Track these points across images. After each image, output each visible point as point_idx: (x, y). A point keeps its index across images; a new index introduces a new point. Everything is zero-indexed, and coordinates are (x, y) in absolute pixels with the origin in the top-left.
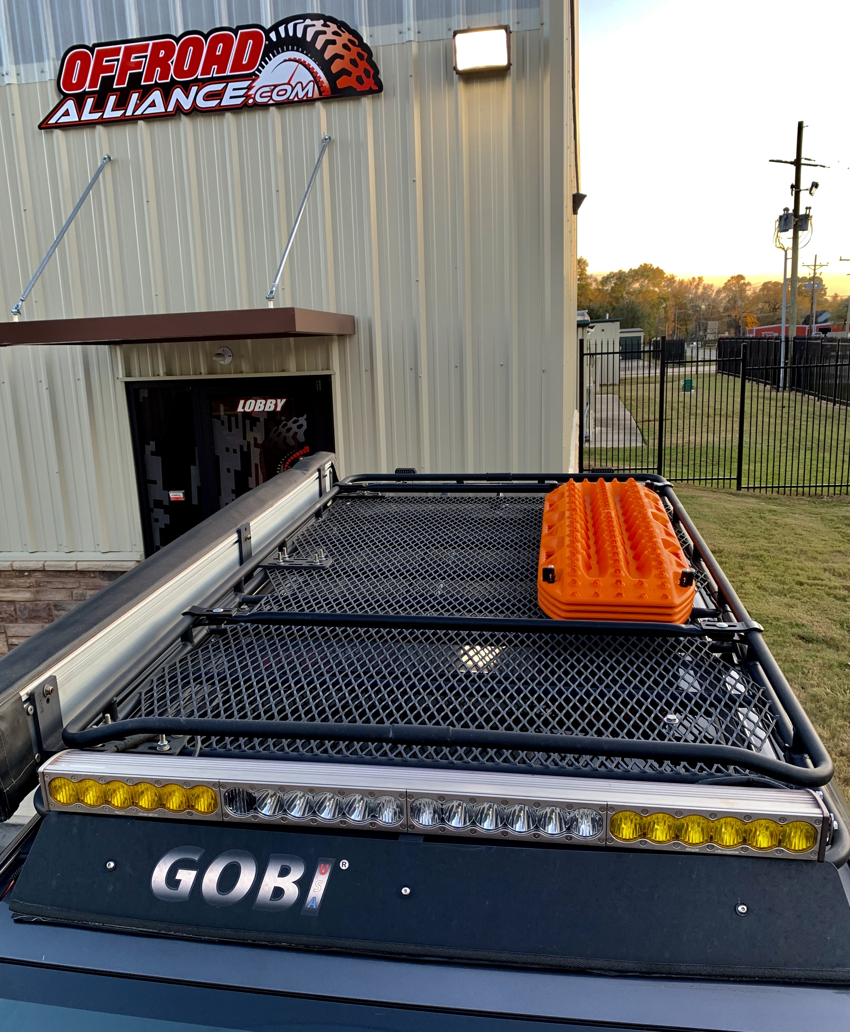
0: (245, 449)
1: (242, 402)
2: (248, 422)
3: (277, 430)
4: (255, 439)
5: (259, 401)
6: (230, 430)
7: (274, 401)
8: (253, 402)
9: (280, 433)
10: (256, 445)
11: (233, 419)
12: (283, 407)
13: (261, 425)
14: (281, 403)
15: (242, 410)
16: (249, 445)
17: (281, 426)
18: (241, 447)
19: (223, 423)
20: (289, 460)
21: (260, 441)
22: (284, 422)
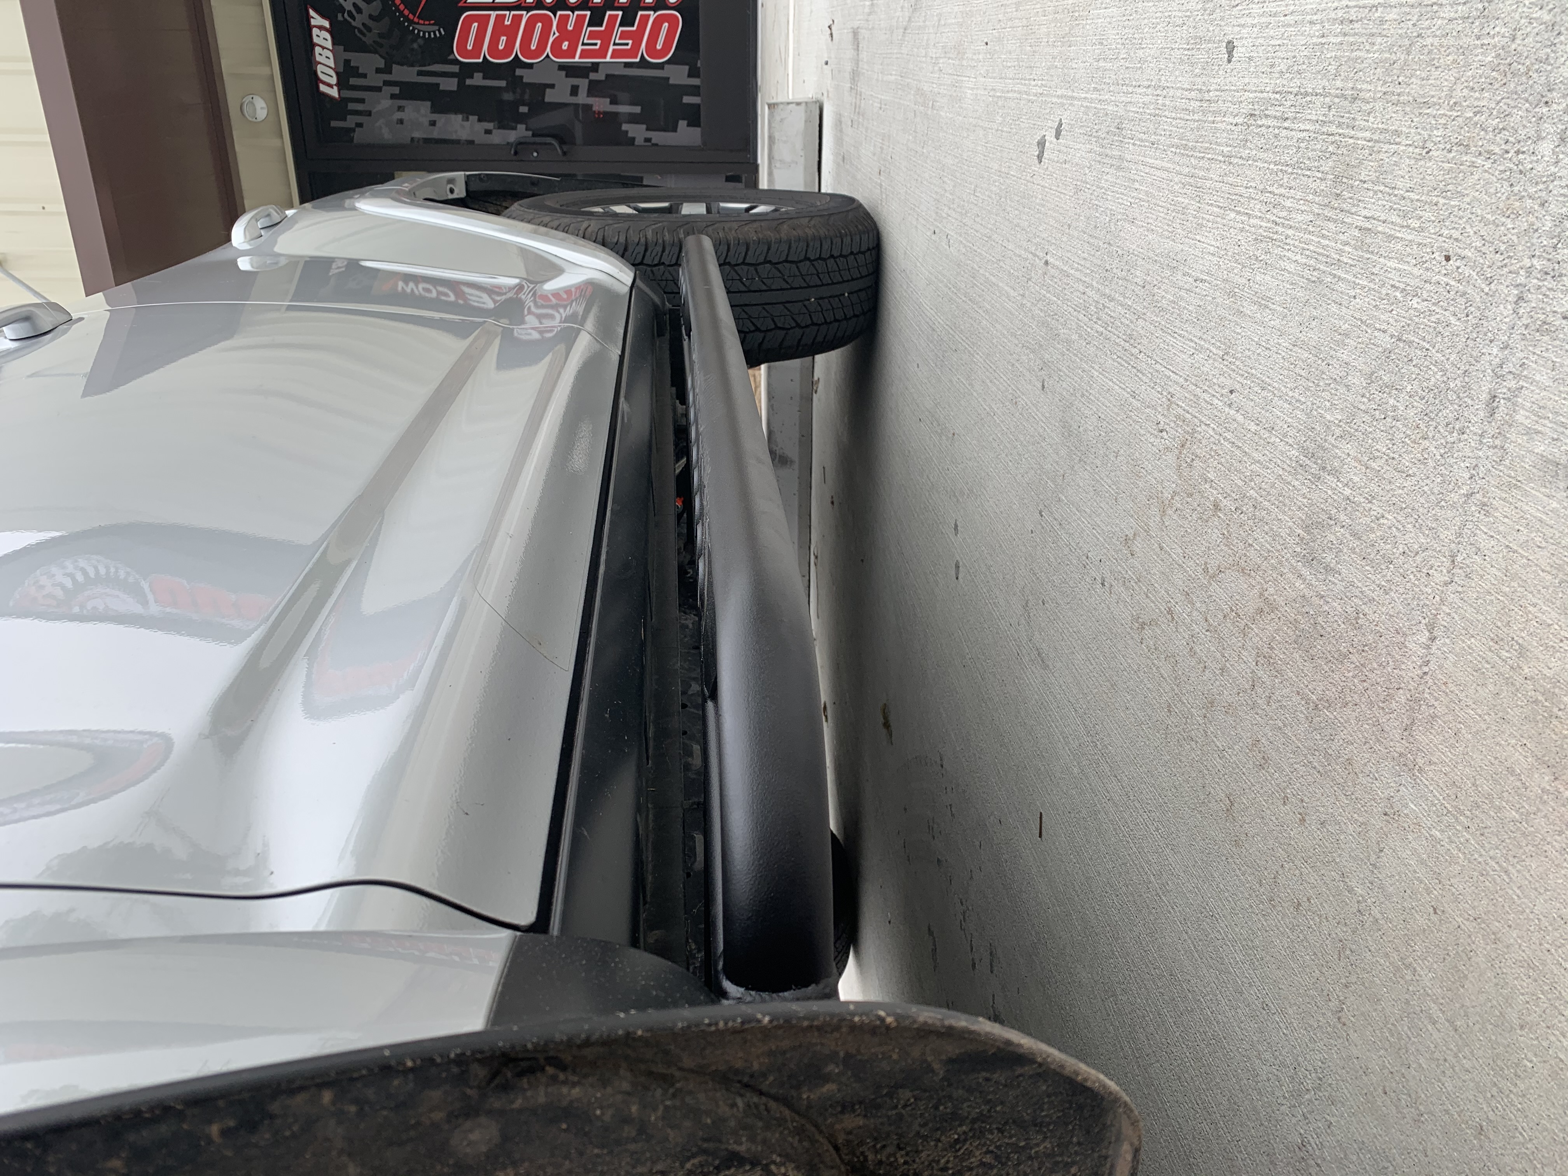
0: (396, 90)
1: (323, 88)
2: (353, 81)
3: (360, 31)
4: (378, 71)
5: (318, 58)
6: (369, 114)
7: (315, 31)
8: (320, 68)
9: (363, 24)
10: (388, 70)
11: (351, 106)
12: (323, 16)
13: (358, 59)
14: (317, 20)
15: (335, 88)
16: (387, 83)
17: (353, 23)
18: (393, 97)
19: (360, 125)
20: (406, 12)
21: (381, 63)
22: (346, 15)
